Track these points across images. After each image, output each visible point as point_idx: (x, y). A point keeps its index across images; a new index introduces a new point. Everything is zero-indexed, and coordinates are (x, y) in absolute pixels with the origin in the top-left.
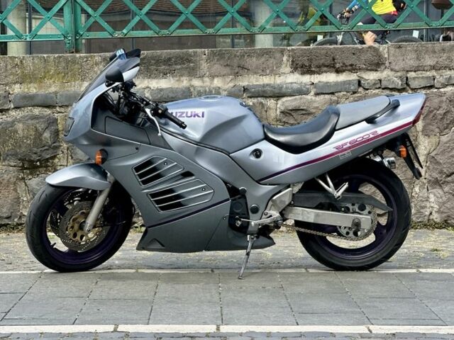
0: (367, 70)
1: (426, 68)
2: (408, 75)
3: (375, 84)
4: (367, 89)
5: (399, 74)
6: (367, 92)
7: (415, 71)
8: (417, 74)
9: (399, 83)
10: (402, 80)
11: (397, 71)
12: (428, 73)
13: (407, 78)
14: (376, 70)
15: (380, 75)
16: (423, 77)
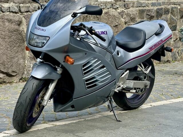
0: (4, 2)
1: (27, 2)
2: (20, 5)
3: (7, 9)
4: (4, 12)
5: (17, 5)
6: (4, 13)
7: (23, 4)
8: (23, 5)
9: (17, 10)
10: (18, 8)
11: (16, 3)
12: (27, 4)
13: (20, 7)
14: (8, 3)
15: (9, 5)
16: (25, 7)
